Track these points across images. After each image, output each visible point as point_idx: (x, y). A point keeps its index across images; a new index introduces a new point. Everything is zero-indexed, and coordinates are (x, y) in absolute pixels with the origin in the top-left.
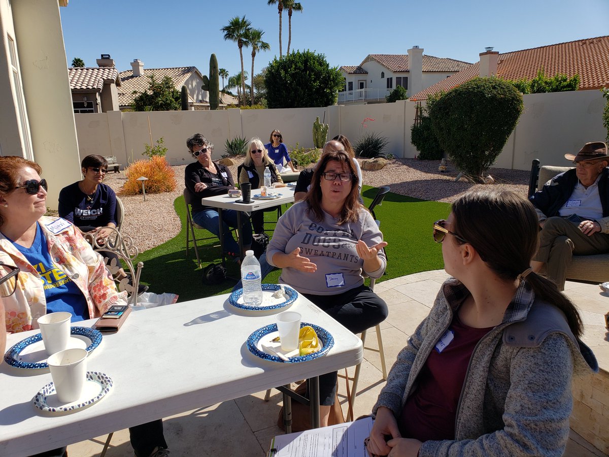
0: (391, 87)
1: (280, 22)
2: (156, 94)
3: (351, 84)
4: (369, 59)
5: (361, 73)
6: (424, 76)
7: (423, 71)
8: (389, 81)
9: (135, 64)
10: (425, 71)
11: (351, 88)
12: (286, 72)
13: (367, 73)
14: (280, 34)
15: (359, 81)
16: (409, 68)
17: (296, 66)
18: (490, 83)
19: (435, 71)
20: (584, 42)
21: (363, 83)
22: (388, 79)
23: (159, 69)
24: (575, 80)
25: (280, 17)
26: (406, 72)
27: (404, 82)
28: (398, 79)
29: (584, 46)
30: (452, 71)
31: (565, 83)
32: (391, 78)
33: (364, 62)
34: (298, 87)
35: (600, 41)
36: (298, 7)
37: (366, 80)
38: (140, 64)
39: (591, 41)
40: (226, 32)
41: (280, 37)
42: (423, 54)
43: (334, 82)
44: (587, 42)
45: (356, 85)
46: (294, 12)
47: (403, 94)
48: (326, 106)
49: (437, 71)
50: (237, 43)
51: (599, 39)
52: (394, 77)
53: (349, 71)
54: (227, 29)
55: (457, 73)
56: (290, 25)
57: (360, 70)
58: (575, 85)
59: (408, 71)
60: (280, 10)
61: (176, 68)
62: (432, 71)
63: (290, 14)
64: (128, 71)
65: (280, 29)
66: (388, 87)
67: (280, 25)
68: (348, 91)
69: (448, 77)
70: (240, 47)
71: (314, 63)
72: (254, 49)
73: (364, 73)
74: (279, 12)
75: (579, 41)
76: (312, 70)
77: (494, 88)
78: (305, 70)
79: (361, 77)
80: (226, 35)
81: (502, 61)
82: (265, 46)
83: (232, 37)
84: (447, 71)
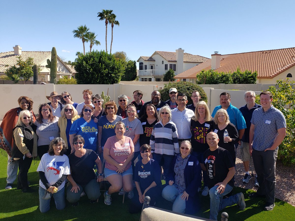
0: (167, 69)
1: (106, 30)
2: (22, 68)
3: (146, 66)
4: (156, 53)
5: (151, 61)
6: (184, 64)
7: (184, 62)
8: (166, 66)
9: (16, 48)
10: (185, 62)
11: (146, 68)
12: (87, 63)
13: (154, 61)
14: (106, 37)
15: (150, 65)
16: (176, 60)
17: (94, 60)
18: (186, 85)
19: (190, 62)
20: (263, 52)
21: (153, 66)
22: (165, 65)
23: (32, 52)
24: (255, 73)
25: (106, 27)
26: (175, 61)
27: (174, 67)
28: (171, 65)
29: (263, 54)
30: (199, 62)
31: (250, 75)
32: (167, 65)
33: (153, 55)
34: (94, 72)
35: (270, 52)
36: (117, 23)
37: (154, 65)
38: (19, 48)
39: (266, 52)
40: (75, 33)
41: (106, 38)
42: (184, 52)
43: (118, 70)
44: (264, 52)
45: (148, 67)
46: (115, 25)
47: (173, 73)
48: (112, 84)
49: (192, 62)
50: (81, 40)
51: (270, 51)
52: (169, 64)
53: (145, 59)
54: (76, 31)
55: (203, 63)
56: (112, 32)
57: (151, 59)
58: (256, 76)
59: (176, 61)
60: (107, 23)
61: (42, 52)
62: (189, 62)
63: (112, 26)
64: (12, 52)
65: (106, 34)
66: (165, 69)
67: (106, 32)
68: (144, 70)
69: (197, 65)
70: (84, 42)
71: (105, 58)
72: (91, 44)
73: (153, 61)
74: (106, 25)
75: (261, 51)
76: (104, 63)
77: (188, 89)
78: (99, 62)
79: (152, 63)
80: (75, 35)
81: (223, 59)
82: (98, 43)
83: (78, 37)
84: (197, 62)
